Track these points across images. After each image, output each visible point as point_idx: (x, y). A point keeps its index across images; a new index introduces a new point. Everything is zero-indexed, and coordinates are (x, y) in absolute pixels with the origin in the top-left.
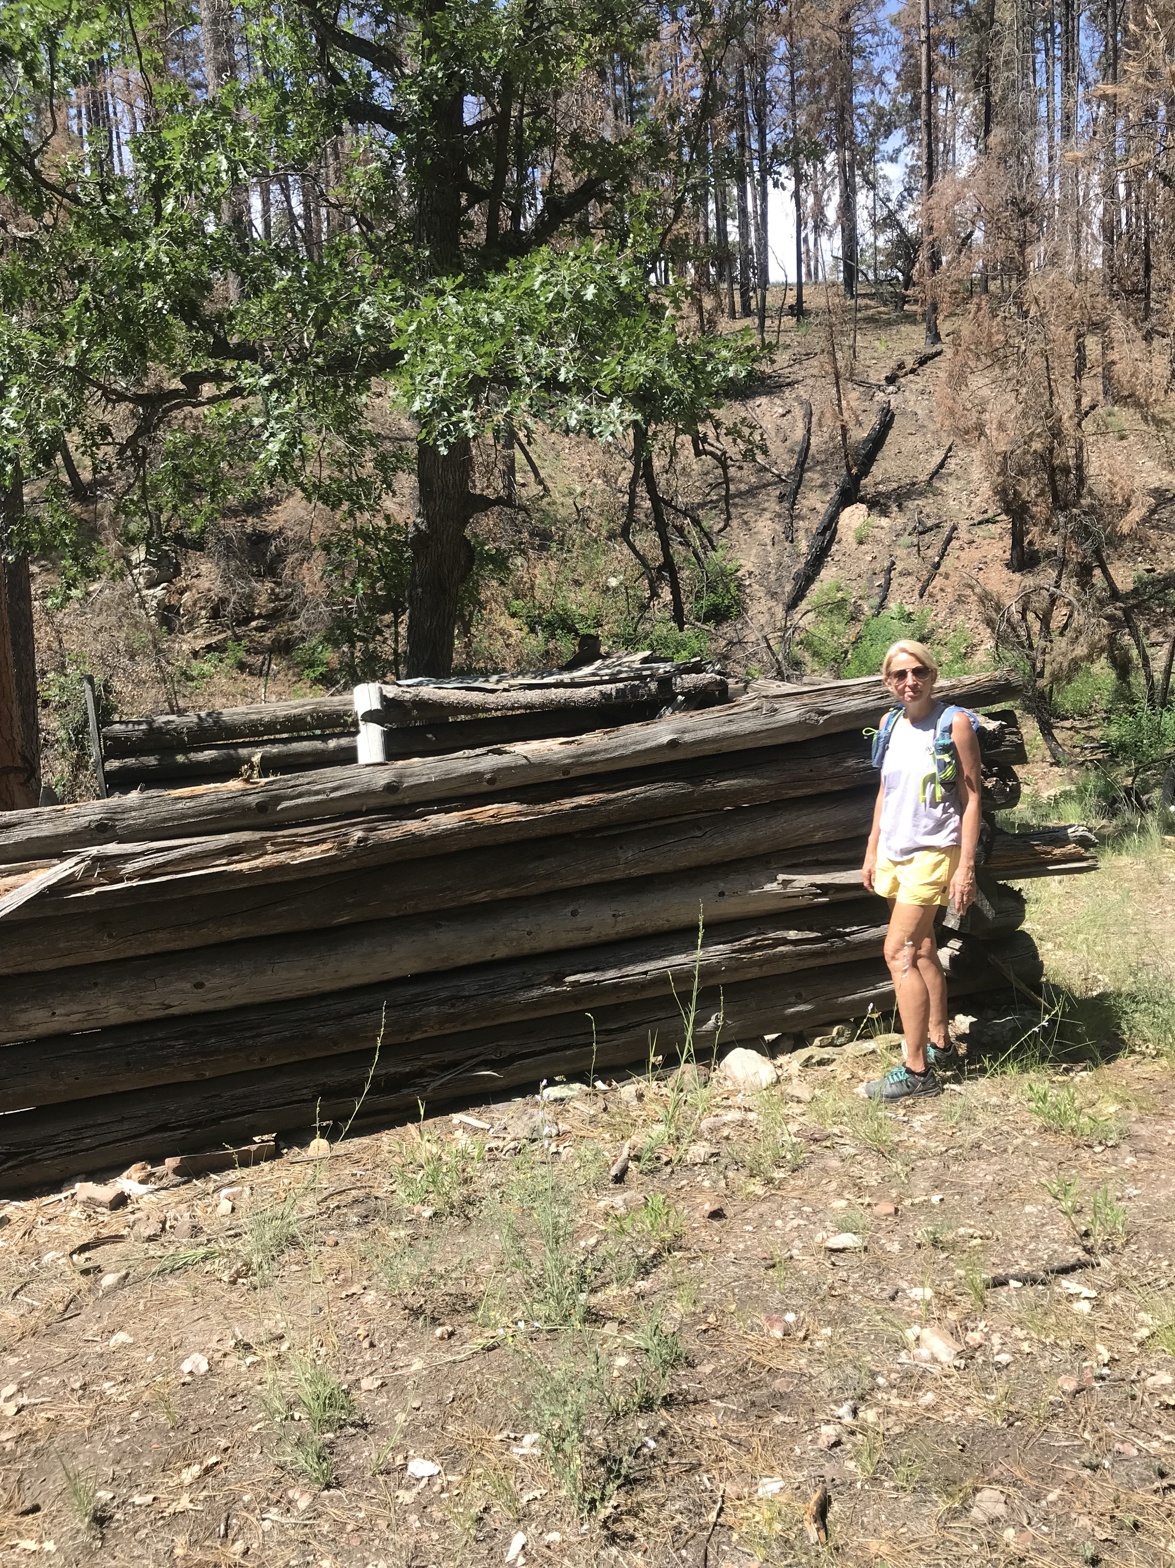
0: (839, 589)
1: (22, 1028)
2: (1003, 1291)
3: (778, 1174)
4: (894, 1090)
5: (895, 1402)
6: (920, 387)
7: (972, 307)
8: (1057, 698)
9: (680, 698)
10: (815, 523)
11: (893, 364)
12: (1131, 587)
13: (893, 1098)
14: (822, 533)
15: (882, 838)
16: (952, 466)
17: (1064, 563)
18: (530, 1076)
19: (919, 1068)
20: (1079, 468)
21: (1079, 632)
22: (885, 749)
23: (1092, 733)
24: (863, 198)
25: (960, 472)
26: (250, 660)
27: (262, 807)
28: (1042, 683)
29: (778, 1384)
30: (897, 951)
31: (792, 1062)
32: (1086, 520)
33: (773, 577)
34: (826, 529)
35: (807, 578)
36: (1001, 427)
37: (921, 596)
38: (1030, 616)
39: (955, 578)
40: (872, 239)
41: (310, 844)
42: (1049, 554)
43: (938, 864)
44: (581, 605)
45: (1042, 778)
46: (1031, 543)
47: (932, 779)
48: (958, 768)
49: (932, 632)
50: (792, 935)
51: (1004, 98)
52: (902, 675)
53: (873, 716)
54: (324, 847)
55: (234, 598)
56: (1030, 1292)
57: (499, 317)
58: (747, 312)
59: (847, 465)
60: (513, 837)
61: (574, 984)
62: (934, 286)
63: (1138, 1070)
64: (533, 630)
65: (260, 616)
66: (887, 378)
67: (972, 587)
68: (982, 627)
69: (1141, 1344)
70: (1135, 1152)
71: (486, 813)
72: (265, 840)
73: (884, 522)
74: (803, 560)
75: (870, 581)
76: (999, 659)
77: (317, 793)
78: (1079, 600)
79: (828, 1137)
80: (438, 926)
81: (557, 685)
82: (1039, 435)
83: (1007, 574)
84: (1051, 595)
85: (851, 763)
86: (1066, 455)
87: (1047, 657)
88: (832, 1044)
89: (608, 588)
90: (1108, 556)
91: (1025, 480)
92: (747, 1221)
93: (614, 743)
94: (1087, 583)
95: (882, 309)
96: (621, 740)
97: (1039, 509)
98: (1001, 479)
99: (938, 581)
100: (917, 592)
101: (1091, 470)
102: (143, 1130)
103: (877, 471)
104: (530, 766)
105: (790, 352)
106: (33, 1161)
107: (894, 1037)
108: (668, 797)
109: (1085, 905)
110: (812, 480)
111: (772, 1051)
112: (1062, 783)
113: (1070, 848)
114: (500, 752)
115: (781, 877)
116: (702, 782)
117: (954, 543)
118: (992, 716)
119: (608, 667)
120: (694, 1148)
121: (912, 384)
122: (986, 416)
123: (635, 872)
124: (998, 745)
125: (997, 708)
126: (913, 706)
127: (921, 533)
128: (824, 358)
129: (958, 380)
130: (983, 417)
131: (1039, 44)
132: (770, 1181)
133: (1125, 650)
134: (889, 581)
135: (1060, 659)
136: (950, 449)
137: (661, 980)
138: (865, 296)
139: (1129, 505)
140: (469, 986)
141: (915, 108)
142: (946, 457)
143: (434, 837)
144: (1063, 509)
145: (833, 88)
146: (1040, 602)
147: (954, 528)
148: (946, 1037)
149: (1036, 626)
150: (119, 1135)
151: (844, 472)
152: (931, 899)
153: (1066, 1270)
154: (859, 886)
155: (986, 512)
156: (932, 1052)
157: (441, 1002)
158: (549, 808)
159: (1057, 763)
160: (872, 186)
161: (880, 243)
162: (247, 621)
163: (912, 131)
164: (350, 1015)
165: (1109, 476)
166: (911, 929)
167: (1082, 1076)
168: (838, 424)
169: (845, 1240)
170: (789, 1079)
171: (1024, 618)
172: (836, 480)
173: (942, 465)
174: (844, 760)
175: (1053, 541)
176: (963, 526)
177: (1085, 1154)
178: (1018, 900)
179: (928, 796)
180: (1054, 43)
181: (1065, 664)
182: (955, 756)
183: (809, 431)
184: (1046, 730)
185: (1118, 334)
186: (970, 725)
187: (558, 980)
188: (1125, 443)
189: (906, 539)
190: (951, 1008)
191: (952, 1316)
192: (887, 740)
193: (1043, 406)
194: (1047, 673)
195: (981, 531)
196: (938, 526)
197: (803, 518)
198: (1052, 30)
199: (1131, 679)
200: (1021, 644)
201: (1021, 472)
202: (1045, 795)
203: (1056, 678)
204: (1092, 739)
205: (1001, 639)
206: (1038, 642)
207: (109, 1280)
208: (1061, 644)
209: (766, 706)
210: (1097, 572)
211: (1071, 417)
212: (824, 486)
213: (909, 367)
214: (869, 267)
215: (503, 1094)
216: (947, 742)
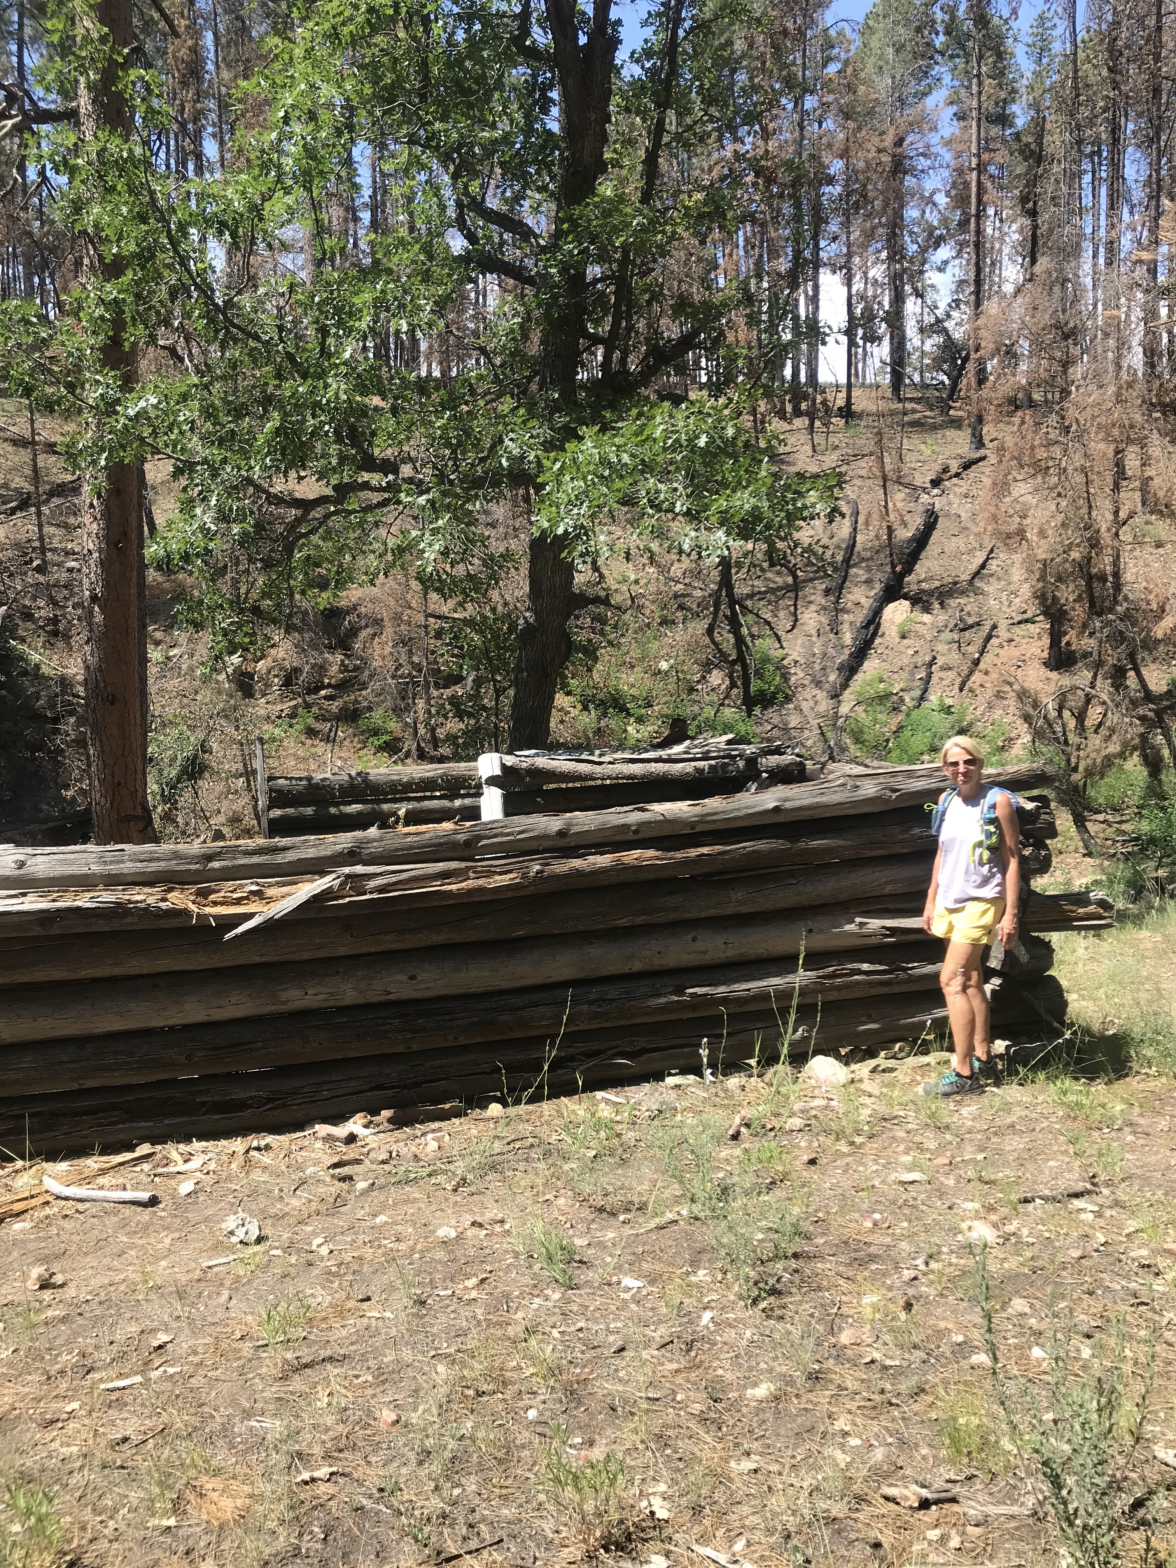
0: (881, 681)
1: (283, 1003)
2: (1030, 1207)
3: (858, 1140)
4: (947, 1089)
5: (954, 1260)
6: (963, 490)
7: (1016, 420)
8: (1091, 792)
9: (765, 775)
10: (859, 617)
11: (938, 468)
12: (1165, 689)
13: (946, 1095)
14: (866, 627)
15: (940, 891)
16: (994, 567)
17: (1099, 664)
18: (655, 1067)
19: (966, 1072)
20: (1116, 575)
21: (1112, 730)
22: (942, 821)
23: (1124, 827)
24: (912, 306)
25: (1000, 573)
26: (318, 726)
27: (468, 844)
28: (1076, 777)
29: (872, 1250)
30: (951, 979)
31: (863, 1069)
32: (1121, 626)
33: (817, 667)
34: (870, 622)
35: (851, 669)
36: (1042, 534)
37: (961, 690)
38: (1066, 714)
39: (994, 676)
40: (919, 343)
41: (501, 874)
42: (1086, 655)
43: (985, 912)
44: (633, 686)
45: (1075, 868)
46: (1068, 644)
47: (980, 844)
48: (1001, 837)
49: (971, 724)
50: (865, 967)
51: (1051, 231)
52: (956, 764)
53: (933, 795)
54: (511, 876)
55: (307, 668)
56: (1049, 1207)
57: (626, 458)
58: (798, 413)
59: (892, 563)
60: (651, 876)
61: (693, 995)
62: (980, 400)
63: (1142, 1086)
64: (585, 708)
65: (329, 686)
66: (932, 481)
67: (1011, 684)
68: (1019, 722)
69: (1127, 1235)
70: (1134, 1133)
71: (632, 856)
72: (468, 868)
73: (926, 618)
74: (847, 652)
75: (912, 674)
76: (1035, 753)
77: (508, 834)
78: (1113, 701)
79: (895, 1117)
80: (590, 943)
81: (656, 760)
82: (1078, 545)
83: (1044, 672)
84: (1087, 695)
85: (916, 831)
86: (1105, 564)
87: (1082, 753)
88: (894, 1057)
89: (660, 672)
90: (1143, 659)
91: (1063, 587)
92: (836, 1168)
93: (730, 806)
94: (1121, 684)
95: (928, 413)
96: (736, 805)
97: (1079, 612)
98: (1040, 585)
99: (977, 677)
100: (957, 686)
101: (1128, 576)
102: (366, 1087)
103: (921, 569)
104: (666, 821)
105: (838, 452)
106: (285, 1106)
107: (945, 1055)
108: (771, 851)
109: (1105, 967)
110: (857, 575)
111: (847, 1061)
112: (1094, 873)
113: (1092, 909)
114: (643, 810)
115: (858, 920)
116: (798, 841)
117: (994, 641)
118: (1031, 799)
119: (696, 747)
120: (790, 1120)
121: (957, 487)
122: (1028, 521)
123: (744, 909)
124: (1034, 822)
125: (1035, 792)
126: (965, 788)
127: (962, 630)
128: (871, 461)
129: (1001, 488)
130: (1025, 522)
131: (1087, 166)
132: (852, 1143)
133: (1157, 751)
134: (930, 675)
135: (1093, 755)
136: (992, 551)
137: (763, 996)
138: (911, 400)
139: (1163, 611)
140: (612, 991)
141: (963, 224)
142: (988, 559)
143: (592, 873)
144: (1099, 614)
145: (886, 205)
146: (1075, 701)
147: (994, 627)
148: (988, 1053)
149: (1072, 723)
150: (348, 1090)
151: (888, 569)
152: (978, 939)
153: (1077, 1195)
154: (920, 931)
155: (1025, 612)
156: (977, 1064)
157: (591, 1003)
158: (679, 855)
159: (1089, 854)
160: (919, 295)
161: (927, 347)
162: (317, 690)
163: (962, 245)
164: (522, 1008)
165: (1144, 584)
166: (963, 962)
167: (1099, 1088)
168: (885, 524)
169: (915, 1176)
170: (861, 1081)
171: (1060, 715)
172: (881, 577)
173: (983, 566)
174: (911, 828)
175: (1088, 643)
176: (1003, 625)
177: (1096, 1134)
178: (1047, 948)
179: (977, 858)
180: (1100, 164)
181: (1099, 761)
182: (999, 827)
183: (855, 529)
184: (1080, 822)
185: (1155, 451)
186: (1010, 805)
187: (680, 991)
188: (1161, 551)
189: (947, 636)
190: (993, 1033)
191: (994, 1217)
192: (944, 813)
193: (1082, 519)
194: (1081, 768)
195: (1019, 631)
196: (978, 624)
197: (848, 612)
198: (1099, 153)
199: (1163, 777)
200: (1057, 740)
201: (1060, 579)
202: (1078, 883)
203: (1089, 773)
204: (1124, 833)
205: (1038, 734)
206: (1073, 738)
207: (361, 1185)
208: (1095, 741)
209: (850, 783)
210: (1132, 673)
211: (1109, 530)
212: (868, 582)
213: (954, 470)
214: (915, 369)
215: (636, 1080)
216: (993, 816)
